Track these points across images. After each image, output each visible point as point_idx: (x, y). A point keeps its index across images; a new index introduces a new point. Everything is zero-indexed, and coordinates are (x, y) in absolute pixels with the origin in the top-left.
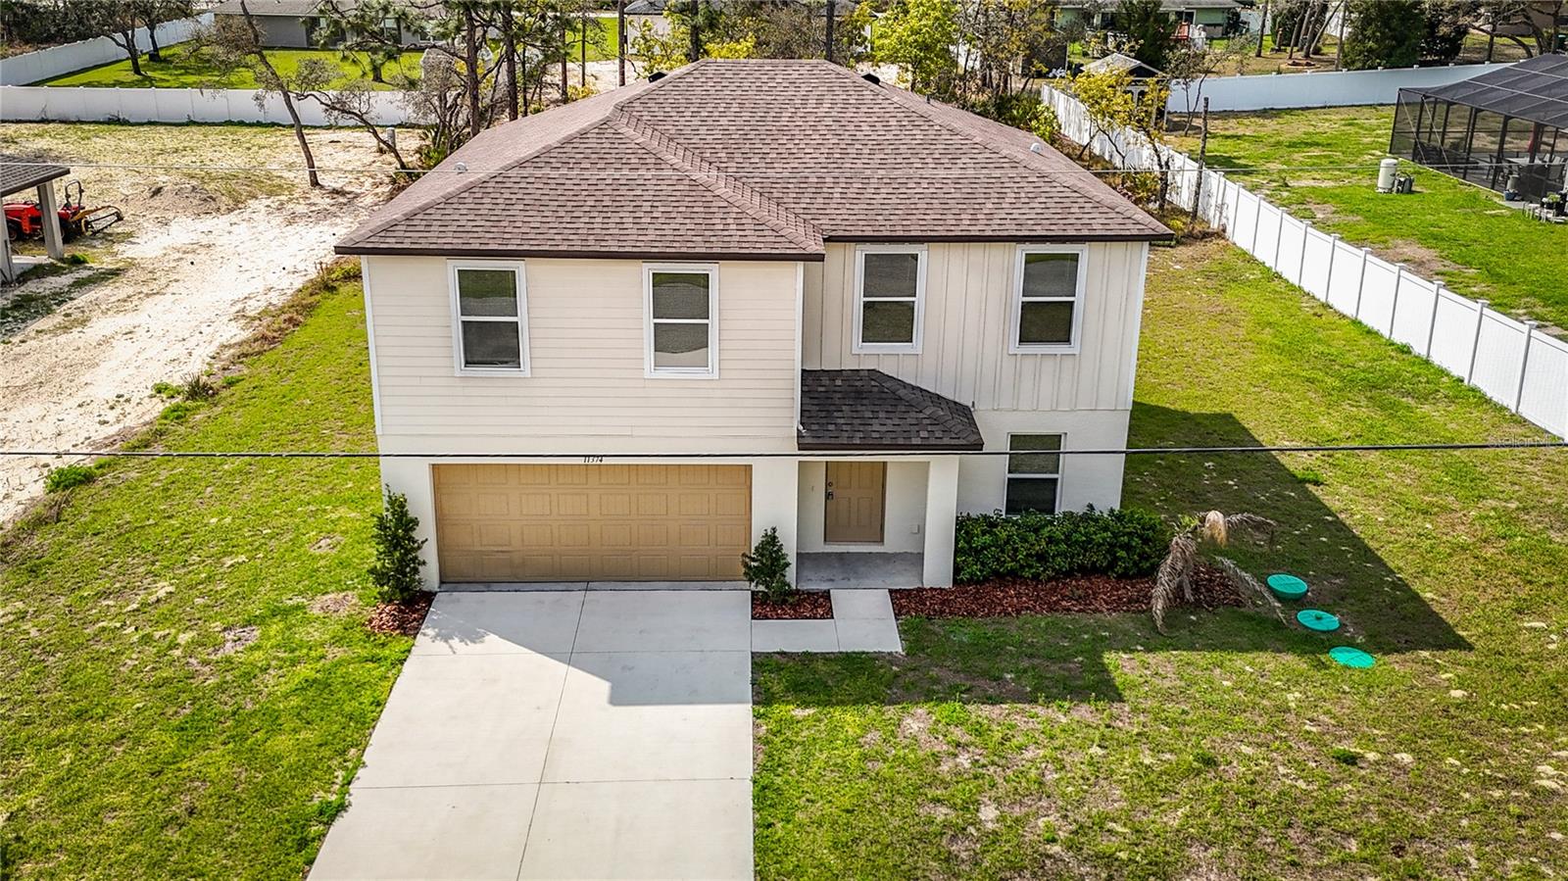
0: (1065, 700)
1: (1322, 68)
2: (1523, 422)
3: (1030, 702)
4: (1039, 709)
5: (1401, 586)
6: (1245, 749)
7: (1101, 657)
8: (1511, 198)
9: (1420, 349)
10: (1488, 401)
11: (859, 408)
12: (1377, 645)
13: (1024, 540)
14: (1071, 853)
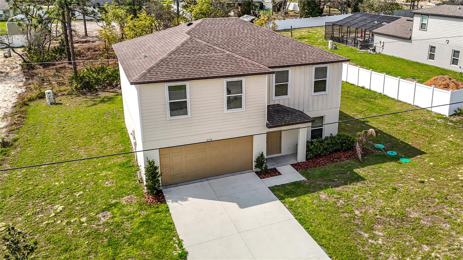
0: (354, 182)
1: (291, 18)
2: (400, 101)
3: (346, 185)
4: (349, 186)
5: (402, 142)
6: (400, 185)
7: (353, 171)
8: (360, 49)
9: (367, 87)
10: (390, 98)
11: (279, 115)
12: (408, 157)
13: (321, 145)
14: (383, 217)
